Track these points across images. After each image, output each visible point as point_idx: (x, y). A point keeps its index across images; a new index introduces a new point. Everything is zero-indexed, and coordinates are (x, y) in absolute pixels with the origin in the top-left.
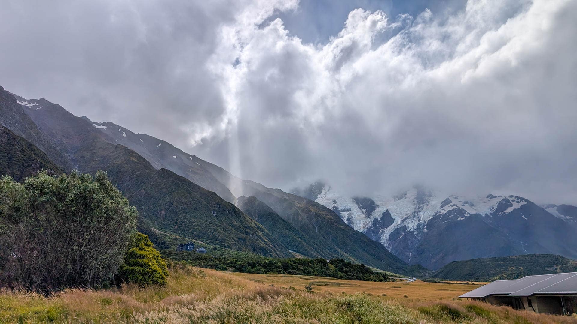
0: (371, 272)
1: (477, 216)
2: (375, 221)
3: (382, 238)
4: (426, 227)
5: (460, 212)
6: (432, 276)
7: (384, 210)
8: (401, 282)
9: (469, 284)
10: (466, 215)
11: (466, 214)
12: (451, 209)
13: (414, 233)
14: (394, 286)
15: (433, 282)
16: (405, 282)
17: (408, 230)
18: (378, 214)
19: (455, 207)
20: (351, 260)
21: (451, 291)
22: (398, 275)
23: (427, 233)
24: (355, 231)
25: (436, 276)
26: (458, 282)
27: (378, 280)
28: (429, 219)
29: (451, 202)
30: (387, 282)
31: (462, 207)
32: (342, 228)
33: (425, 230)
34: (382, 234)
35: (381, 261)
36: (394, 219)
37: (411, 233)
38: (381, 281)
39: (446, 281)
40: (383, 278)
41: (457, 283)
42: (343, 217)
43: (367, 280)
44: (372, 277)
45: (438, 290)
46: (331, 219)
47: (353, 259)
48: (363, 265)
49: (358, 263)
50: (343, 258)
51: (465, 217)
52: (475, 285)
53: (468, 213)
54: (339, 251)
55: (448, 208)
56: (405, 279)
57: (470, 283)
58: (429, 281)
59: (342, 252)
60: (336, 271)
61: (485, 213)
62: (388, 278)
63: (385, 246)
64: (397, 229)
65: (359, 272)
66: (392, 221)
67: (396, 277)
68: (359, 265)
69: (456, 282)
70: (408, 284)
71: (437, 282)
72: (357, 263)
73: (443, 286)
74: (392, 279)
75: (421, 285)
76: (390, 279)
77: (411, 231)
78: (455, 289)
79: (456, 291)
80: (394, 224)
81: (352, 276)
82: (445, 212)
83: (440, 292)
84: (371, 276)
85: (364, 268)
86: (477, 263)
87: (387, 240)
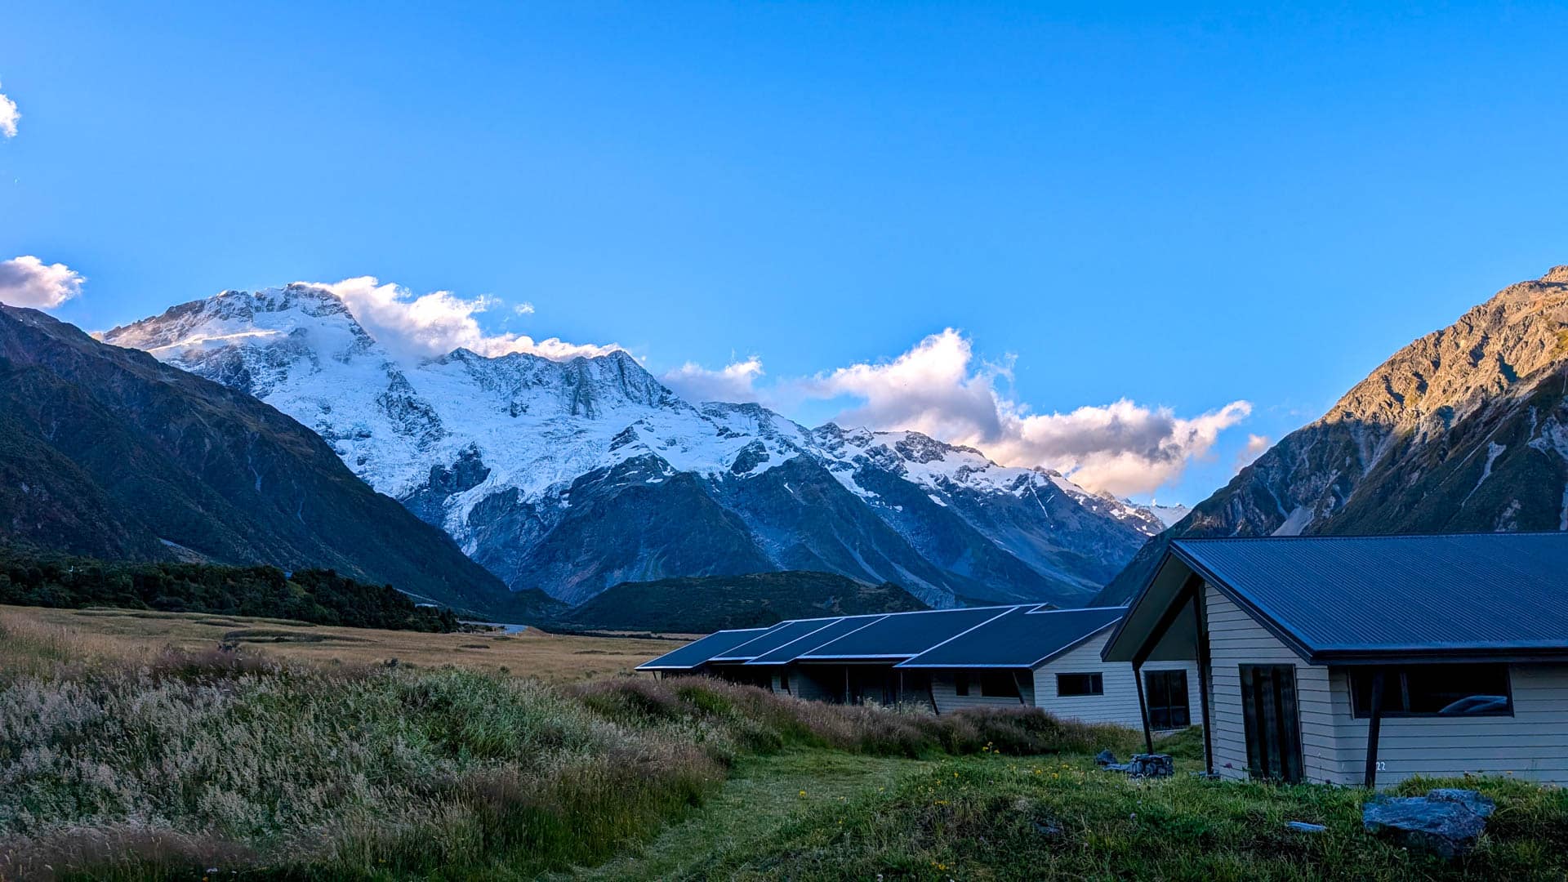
0: (410, 607)
1: (691, 476)
2: (437, 473)
3: (448, 517)
4: (567, 495)
5: (654, 464)
6: (566, 617)
7: (463, 444)
8: (489, 633)
9: (651, 638)
10: (666, 473)
11: (665, 470)
12: (635, 454)
13: (535, 509)
14: (470, 644)
15: (568, 634)
16: (500, 633)
17: (521, 500)
18: (446, 455)
19: (643, 451)
20: (356, 573)
21: (610, 654)
22: (480, 615)
23: (568, 512)
24: (374, 495)
25: (577, 618)
26: (627, 633)
27: (428, 628)
28: (578, 475)
29: (635, 437)
30: (451, 634)
31: (660, 454)
32: (339, 484)
33: (565, 504)
34: (450, 507)
35: (441, 577)
36: (489, 470)
37: (529, 508)
38: (435, 630)
39: (599, 632)
40: (438, 623)
41: (623, 636)
42: (341, 454)
43: (396, 628)
44: (411, 619)
45: (581, 653)
46: (307, 457)
47: (360, 571)
48: (389, 588)
49: (378, 582)
50: (334, 567)
51: (665, 478)
52: (663, 639)
53: (672, 469)
54: (322, 546)
55: (626, 452)
56: (500, 625)
57: (653, 635)
58: (558, 632)
59: (330, 549)
60: (306, 600)
61: (709, 471)
62: (454, 621)
63: (455, 538)
64: (494, 495)
65: (377, 606)
66: (482, 474)
67: (475, 619)
68: (378, 589)
69: (621, 633)
70: (506, 639)
71: (577, 634)
72: (372, 582)
73: (594, 642)
74: (464, 625)
75: (539, 641)
76: (459, 625)
77: (529, 502)
78: (620, 651)
79: (621, 654)
80: (487, 483)
81: (356, 618)
82: (619, 462)
83: (587, 656)
84: (407, 616)
85: (391, 595)
86: (674, 589)
87: (462, 523)
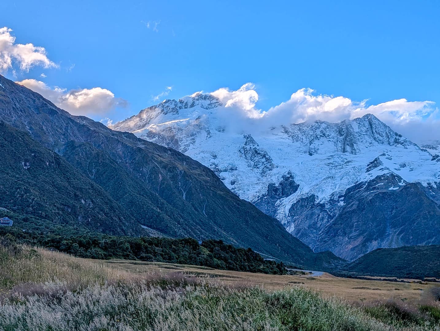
0: (261, 260)
1: (416, 185)
2: (272, 188)
3: (278, 212)
4: (343, 198)
5: (393, 179)
6: (345, 268)
7: (284, 172)
8: (303, 276)
9: (397, 281)
10: (400, 184)
11: (400, 182)
12: (381, 173)
13: (325, 206)
14: (294, 281)
15: (348, 277)
16: (309, 276)
17: (317, 202)
18: (275, 178)
19: (386, 172)
20: (233, 242)
21: (373, 289)
22: (298, 266)
23: (344, 208)
24: (240, 200)
25: (352, 269)
26: (382, 278)
27: (271, 272)
28: (348, 187)
29: (380, 163)
30: (283, 276)
31: (396, 173)
32: (222, 195)
33: (342, 203)
34: (279, 206)
35: (276, 245)
36: (299, 185)
37: (322, 206)
38: (275, 273)
39: (366, 277)
40: (276, 269)
41: (380, 280)
42: (223, 179)
43: (255, 272)
44: (262, 267)
45: (356, 288)
46: (206, 182)
47: (235, 241)
48: (250, 250)
49: (244, 246)
50: (222, 239)
51: (400, 186)
52: (405, 282)
53: (405, 181)
54: (216, 228)
55: (376, 173)
56: (310, 271)
57: (398, 280)
58: (342, 276)
59: (220, 229)
60: (209, 256)
61: (428, 182)
62: (284, 269)
63: (282, 223)
64: (302, 199)
65: (244, 260)
66: (295, 188)
67: (296, 268)
68: (245, 250)
69: (379, 278)
70: (313, 279)
71: (353, 278)
72: (241, 247)
73: (364, 282)
74: (290, 271)
75: (332, 281)
76: (287, 271)
77: (321, 203)
78: (379, 288)
79: (380, 290)
80: (298, 192)
81: (234, 266)
82: (372, 178)
83: (359, 290)
84: (260, 265)
85: (251, 254)
86: (409, 252)
87: (285, 214)
